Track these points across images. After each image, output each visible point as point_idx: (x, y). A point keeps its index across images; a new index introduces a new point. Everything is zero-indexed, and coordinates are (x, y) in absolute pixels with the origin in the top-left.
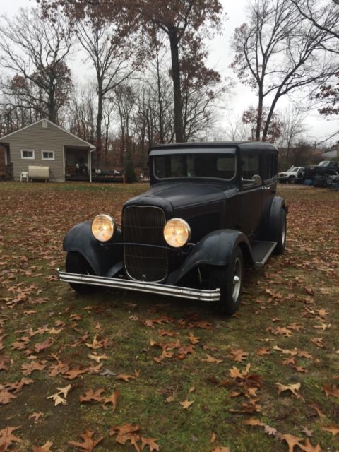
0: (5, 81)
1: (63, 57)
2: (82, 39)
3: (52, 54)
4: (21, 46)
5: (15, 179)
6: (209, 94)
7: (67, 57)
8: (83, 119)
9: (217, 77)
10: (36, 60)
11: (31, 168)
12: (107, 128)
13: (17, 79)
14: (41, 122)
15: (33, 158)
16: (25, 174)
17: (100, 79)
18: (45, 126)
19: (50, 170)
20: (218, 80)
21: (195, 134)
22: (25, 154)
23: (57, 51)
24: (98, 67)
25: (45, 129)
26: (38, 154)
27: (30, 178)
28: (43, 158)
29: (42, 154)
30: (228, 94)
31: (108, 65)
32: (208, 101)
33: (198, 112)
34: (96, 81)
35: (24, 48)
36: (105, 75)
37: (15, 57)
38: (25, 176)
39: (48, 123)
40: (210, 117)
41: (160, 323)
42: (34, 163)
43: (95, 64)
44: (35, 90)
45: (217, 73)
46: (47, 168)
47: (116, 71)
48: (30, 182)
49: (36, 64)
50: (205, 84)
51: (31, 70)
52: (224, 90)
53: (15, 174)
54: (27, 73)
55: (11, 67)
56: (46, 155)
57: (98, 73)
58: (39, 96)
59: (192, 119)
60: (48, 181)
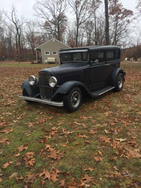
0: (41, 24)
1: (63, 11)
2: (70, 3)
3: (59, 10)
4: (47, 9)
5: (43, 63)
6: (128, 21)
7: (65, 11)
8: (73, 36)
9: (132, 13)
10: (53, 14)
11: (48, 58)
12: (82, 40)
13: (46, 22)
14: (52, 40)
15: (49, 54)
16: (46, 61)
17: (78, 19)
18: (54, 41)
19: (55, 59)
20: (132, 14)
21: (120, 40)
22: (46, 53)
23: (61, 9)
24: (77, 14)
25: (53, 42)
26: (51, 53)
27: (48, 62)
28: (53, 54)
29: (53, 53)
30: (137, 20)
31: (81, 13)
32: (127, 24)
33: (122, 30)
34: (76, 20)
35: (48, 9)
36: (80, 18)
37: (45, 13)
38: (46, 62)
39: (55, 40)
40: (127, 32)
41: (45, 113)
42: (49, 56)
43: (75, 13)
44: (53, 26)
45: (132, 11)
46: (54, 58)
47: (84, 15)
48: (48, 64)
49: (53, 15)
50: (126, 17)
51: (51, 18)
52: (135, 19)
53: (43, 61)
54: (49, 19)
55: (43, 18)
56: (54, 53)
57: (77, 17)
58: (55, 28)
59: (119, 34)
60: (55, 63)
